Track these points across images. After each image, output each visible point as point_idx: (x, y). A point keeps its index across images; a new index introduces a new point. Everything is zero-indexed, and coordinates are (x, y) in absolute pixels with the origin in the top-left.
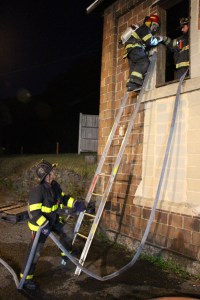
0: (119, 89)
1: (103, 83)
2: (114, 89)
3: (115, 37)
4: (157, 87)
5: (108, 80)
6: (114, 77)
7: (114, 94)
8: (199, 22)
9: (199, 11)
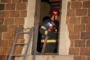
4: (33, 54)
8: (67, 19)
9: (68, 12)
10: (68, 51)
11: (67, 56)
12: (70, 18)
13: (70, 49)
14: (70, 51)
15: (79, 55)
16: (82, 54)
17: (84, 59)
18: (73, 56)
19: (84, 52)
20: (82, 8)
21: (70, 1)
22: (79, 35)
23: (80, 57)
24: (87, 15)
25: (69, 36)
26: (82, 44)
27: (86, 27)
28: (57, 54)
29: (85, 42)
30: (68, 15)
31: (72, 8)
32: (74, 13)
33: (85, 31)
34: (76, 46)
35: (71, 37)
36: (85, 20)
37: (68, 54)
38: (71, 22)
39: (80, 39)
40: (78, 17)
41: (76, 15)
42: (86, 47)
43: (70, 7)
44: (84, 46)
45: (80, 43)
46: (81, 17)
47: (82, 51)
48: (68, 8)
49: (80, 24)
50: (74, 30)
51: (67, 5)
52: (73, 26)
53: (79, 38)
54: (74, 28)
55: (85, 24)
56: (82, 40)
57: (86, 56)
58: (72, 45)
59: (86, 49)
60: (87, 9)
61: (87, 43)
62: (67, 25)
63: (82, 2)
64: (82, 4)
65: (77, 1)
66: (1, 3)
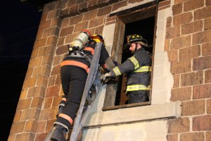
0: (47, 106)
1: (25, 95)
2: (40, 105)
3: (55, 39)
4: (104, 110)
6: (43, 89)
7: (39, 112)
8: (167, 43)
9: (167, 33)
10: (169, 95)
11: (166, 103)
12: (171, 40)
13: (173, 92)
14: (172, 95)
15: (191, 100)
16: (198, 96)
17: (202, 104)
19: (202, 93)
20: (193, 21)
21: (172, 16)
22: (190, 64)
23: (193, 103)
25: (171, 70)
26: (197, 78)
27: (203, 48)
29: (201, 75)
30: (168, 36)
31: (174, 25)
32: (179, 32)
33: (201, 56)
34: (184, 84)
35: (174, 71)
36: (199, 39)
38: (174, 46)
39: (192, 71)
40: (186, 35)
41: (183, 34)
42: (204, 83)
43: (172, 24)
44: (201, 82)
45: (192, 78)
46: (192, 34)
47: (197, 90)
48: (168, 26)
49: (191, 45)
50: (180, 57)
51: (166, 22)
52: (178, 51)
53: (189, 70)
54: (180, 54)
55: (201, 45)
56: (196, 72)
57: (206, 99)
58: (176, 84)
59: (205, 86)
60: (203, 20)
61: (206, 76)
62: (166, 52)
63: (193, 12)
64: (193, 15)
65: (183, 12)
66: (64, 44)
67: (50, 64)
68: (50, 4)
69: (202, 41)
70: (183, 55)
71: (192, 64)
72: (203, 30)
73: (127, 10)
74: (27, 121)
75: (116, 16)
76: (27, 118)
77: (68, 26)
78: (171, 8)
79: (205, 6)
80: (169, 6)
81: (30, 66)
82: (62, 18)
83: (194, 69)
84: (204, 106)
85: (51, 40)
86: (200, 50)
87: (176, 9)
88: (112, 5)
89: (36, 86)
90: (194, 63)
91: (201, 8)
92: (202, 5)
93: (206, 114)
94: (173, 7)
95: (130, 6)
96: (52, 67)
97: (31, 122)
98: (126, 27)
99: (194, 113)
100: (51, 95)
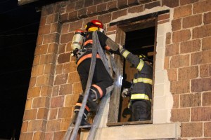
0: (53, 117)
1: (30, 105)
2: (46, 116)
3: (56, 46)
4: (109, 126)
5: (38, 102)
6: (48, 99)
7: (45, 123)
8: (166, 61)
9: (166, 49)
10: (169, 116)
11: (167, 123)
12: (170, 58)
13: (173, 112)
14: (172, 116)
15: (190, 122)
16: (196, 118)
17: (200, 127)
18: (179, 124)
19: (200, 115)
20: (191, 39)
21: (171, 31)
22: (189, 85)
23: (191, 124)
24: (201, 49)
25: (171, 89)
26: (195, 100)
27: (201, 70)
28: (150, 121)
29: (199, 97)
30: (167, 54)
31: (173, 42)
32: (178, 50)
33: (199, 78)
34: (183, 105)
35: (174, 91)
36: (197, 59)
37: (169, 121)
38: (173, 65)
39: (191, 92)
40: (185, 54)
41: (182, 52)
42: (202, 106)
43: (171, 40)
44: (199, 104)
45: (190, 100)
46: (190, 54)
47: (195, 112)
48: (168, 42)
49: (190, 66)
50: (180, 77)
51: (165, 38)
52: (177, 70)
53: (188, 91)
54: (179, 73)
55: (199, 65)
56: (194, 93)
57: (204, 122)
58: (175, 105)
59: (202, 109)
60: (201, 39)
61: (204, 98)
62: (166, 70)
63: (191, 29)
64: (191, 33)
65: (182, 29)
66: (66, 52)
67: (52, 73)
68: (47, 7)
69: (200, 62)
70: (182, 75)
71: (190, 85)
72: (201, 50)
73: (126, 20)
74: (34, 132)
75: (116, 26)
76: (35, 130)
77: (68, 32)
78: (170, 23)
79: (203, 24)
80: (168, 21)
81: (33, 75)
82: (61, 23)
83: (193, 91)
84: (202, 129)
85: (52, 48)
86: (198, 71)
87: (175, 25)
88: (112, 13)
89: (40, 96)
90: (193, 84)
91: (199, 26)
92: (201, 23)
93: (203, 137)
94: (173, 22)
95: (130, 16)
96: (55, 76)
97: (39, 134)
98: (126, 36)
99: (192, 135)
100: (56, 106)
